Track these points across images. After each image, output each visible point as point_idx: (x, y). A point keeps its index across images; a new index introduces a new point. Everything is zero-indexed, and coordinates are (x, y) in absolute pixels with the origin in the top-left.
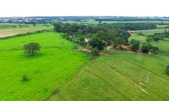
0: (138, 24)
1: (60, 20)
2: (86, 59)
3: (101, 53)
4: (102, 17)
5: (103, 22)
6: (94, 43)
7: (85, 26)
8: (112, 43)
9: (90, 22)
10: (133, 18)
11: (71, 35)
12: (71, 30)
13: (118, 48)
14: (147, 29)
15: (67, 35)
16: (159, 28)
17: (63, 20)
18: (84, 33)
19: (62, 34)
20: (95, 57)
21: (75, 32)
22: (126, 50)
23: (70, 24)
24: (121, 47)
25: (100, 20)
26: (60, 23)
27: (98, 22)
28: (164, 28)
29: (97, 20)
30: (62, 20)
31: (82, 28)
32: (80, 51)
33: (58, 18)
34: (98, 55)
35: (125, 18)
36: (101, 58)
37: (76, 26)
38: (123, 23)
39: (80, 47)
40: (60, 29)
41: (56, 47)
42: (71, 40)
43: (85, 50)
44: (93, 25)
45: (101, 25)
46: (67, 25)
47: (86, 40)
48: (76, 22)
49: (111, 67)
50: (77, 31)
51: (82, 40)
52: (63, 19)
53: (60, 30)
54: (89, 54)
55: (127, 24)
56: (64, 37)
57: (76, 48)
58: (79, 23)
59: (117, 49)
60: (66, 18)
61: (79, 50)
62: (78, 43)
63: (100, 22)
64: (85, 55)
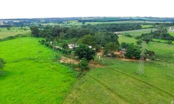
0: (124, 24)
1: (40, 22)
2: (71, 76)
3: (91, 65)
4: (85, 18)
5: (87, 23)
6: (81, 53)
7: (67, 29)
8: (101, 49)
9: (73, 23)
10: (115, 18)
11: (52, 40)
12: (51, 34)
13: (109, 54)
14: (133, 29)
15: (47, 41)
16: (145, 28)
17: (45, 23)
18: (67, 37)
19: (41, 39)
20: (83, 73)
21: (56, 36)
22: (119, 57)
23: (51, 27)
24: (113, 54)
25: (84, 21)
26: (40, 25)
27: (81, 24)
28: (150, 28)
29: (80, 21)
30: (42, 23)
31: (65, 32)
32: (63, 64)
33: (38, 20)
34: (87, 69)
35: (108, 18)
36: (91, 74)
37: (58, 29)
38: (108, 24)
39: (63, 57)
40: (39, 33)
41: (30, 59)
42: (52, 47)
43: (69, 61)
44: (76, 26)
45: (85, 27)
46: (47, 28)
47: (70, 46)
48: (57, 24)
50: (59, 35)
51: (65, 46)
52: (44, 21)
53: (38, 35)
54: (74, 67)
55: (112, 24)
56: (43, 44)
57: (58, 58)
58: (61, 25)
59: (109, 56)
60: (47, 20)
61: (61, 61)
62: (60, 50)
63: (83, 23)
64: (69, 70)
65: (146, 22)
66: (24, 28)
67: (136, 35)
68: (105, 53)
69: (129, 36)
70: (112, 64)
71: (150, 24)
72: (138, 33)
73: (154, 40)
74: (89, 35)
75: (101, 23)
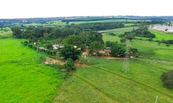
0: (107, 23)
1: (22, 22)
2: (57, 77)
3: (77, 65)
4: (68, 17)
5: (70, 23)
6: (66, 53)
7: (51, 29)
9: (57, 23)
10: (99, 17)
11: (36, 41)
12: (35, 35)
14: (116, 28)
15: (30, 42)
16: (127, 27)
17: (27, 23)
18: (51, 37)
19: (24, 40)
20: (70, 74)
21: (40, 36)
22: (105, 56)
23: (34, 27)
24: (98, 53)
25: (68, 21)
26: (22, 26)
27: (65, 24)
28: (132, 26)
29: (64, 21)
30: (24, 23)
31: (48, 32)
32: (48, 65)
33: (20, 21)
34: (74, 69)
35: (92, 17)
36: (78, 74)
37: (42, 29)
38: (92, 24)
39: (48, 58)
40: (21, 34)
41: (13, 62)
42: (36, 49)
43: (55, 62)
44: (60, 26)
45: (69, 27)
46: (30, 28)
47: (55, 47)
48: (41, 25)
49: (97, 88)
50: (42, 36)
51: (50, 47)
52: (26, 21)
53: (20, 36)
54: (60, 68)
55: (96, 24)
56: (26, 45)
57: (42, 60)
58: (44, 25)
60: (29, 21)
61: (47, 63)
62: (44, 51)
63: (67, 23)
64: (55, 72)
65: (128, 21)
66: (4, 28)
67: (119, 33)
68: (91, 52)
69: (113, 35)
70: (98, 63)
71: (132, 23)
72: (121, 31)
73: (136, 37)
74: (74, 35)
75: (84, 22)
